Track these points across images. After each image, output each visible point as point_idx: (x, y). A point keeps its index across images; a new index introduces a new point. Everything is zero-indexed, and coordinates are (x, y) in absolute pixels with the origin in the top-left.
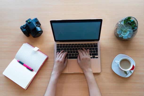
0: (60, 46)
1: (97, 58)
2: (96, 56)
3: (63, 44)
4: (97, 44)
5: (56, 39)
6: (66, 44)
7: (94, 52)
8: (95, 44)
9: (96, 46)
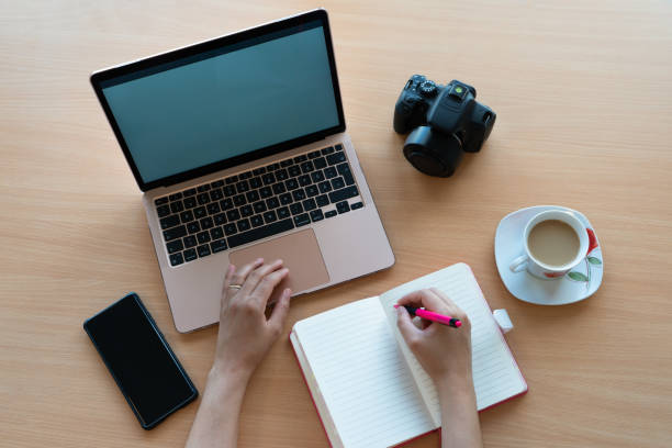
0: (169, 203)
1: (360, 205)
2: (351, 201)
3: (186, 193)
4: (339, 147)
5: (146, 179)
6: (200, 189)
7: (338, 182)
8: (331, 149)
9: (338, 155)
